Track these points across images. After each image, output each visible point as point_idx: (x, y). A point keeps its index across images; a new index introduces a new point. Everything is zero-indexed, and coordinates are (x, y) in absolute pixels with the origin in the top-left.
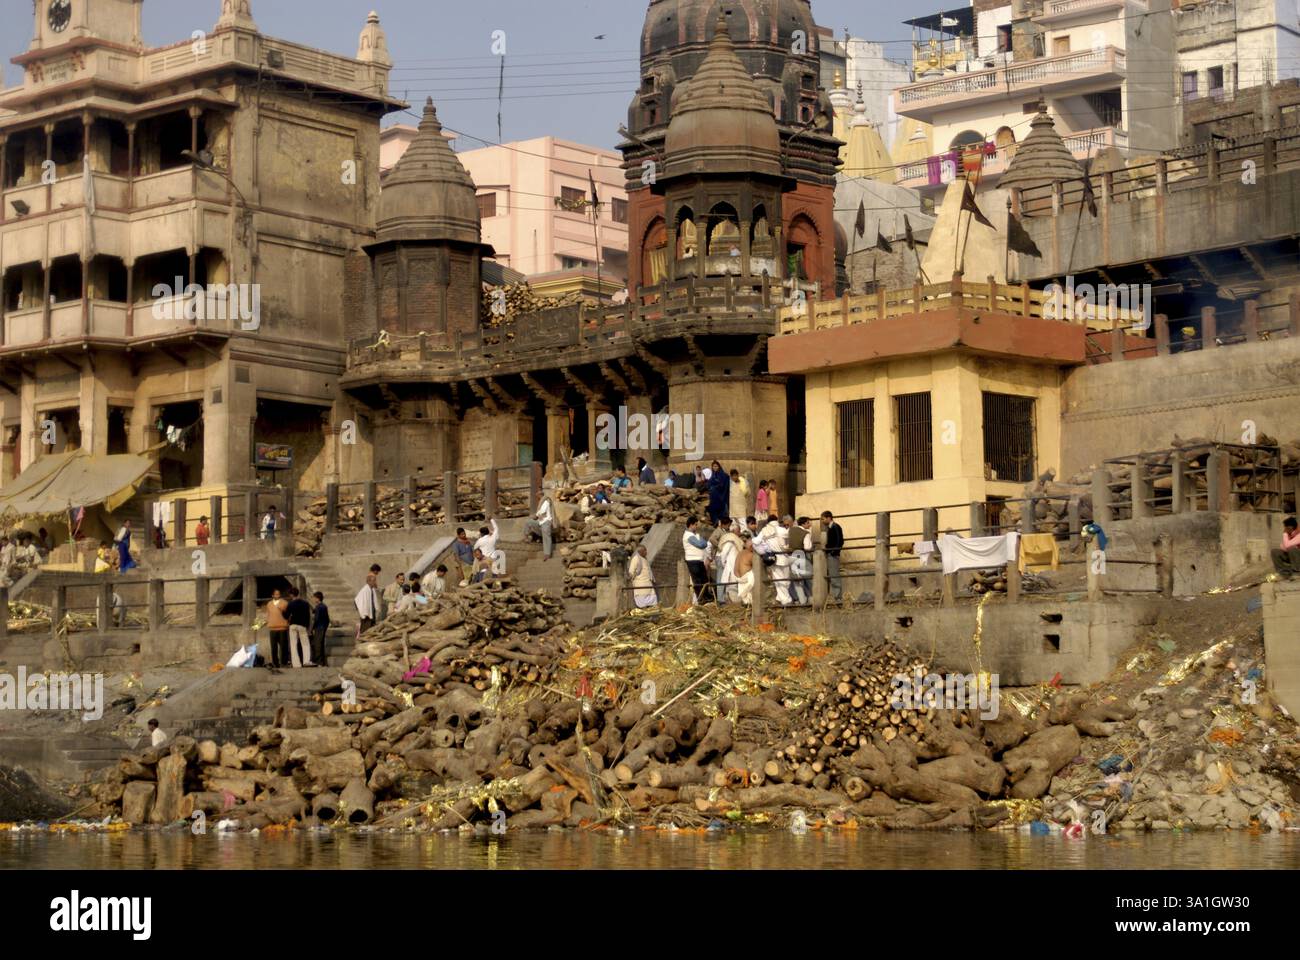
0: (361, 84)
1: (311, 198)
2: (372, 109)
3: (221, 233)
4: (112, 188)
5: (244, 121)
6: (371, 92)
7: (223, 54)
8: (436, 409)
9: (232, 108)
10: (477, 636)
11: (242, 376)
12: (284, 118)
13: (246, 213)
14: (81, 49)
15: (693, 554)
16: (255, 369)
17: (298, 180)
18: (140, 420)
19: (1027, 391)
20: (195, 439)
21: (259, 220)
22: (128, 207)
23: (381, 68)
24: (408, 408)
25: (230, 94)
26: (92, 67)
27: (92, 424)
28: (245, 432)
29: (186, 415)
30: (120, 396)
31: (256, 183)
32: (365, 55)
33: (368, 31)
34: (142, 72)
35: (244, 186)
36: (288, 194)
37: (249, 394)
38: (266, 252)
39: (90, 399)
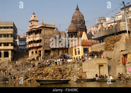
0: (53, 27)
1: (49, 35)
2: (54, 28)
3: (41, 38)
4: (34, 36)
5: (43, 30)
6: (54, 27)
7: (41, 25)
8: (57, 50)
9: (42, 29)
10: (39, 68)
11: (43, 49)
12: (46, 30)
13: (43, 37)
14: (33, 26)
15: (55, 61)
16: (44, 48)
17: (48, 34)
18: (38, 52)
19: (88, 47)
20: (41, 53)
21: (44, 37)
22: (36, 37)
23: (54, 25)
24: (55, 50)
25: (42, 28)
26: (34, 27)
27: (34, 52)
28: (44, 53)
29: (40, 51)
30: (36, 50)
31: (44, 34)
32: (53, 24)
33: (53, 23)
34: (37, 27)
35: (43, 35)
36: (47, 35)
37: (44, 50)
38: (45, 39)
39: (34, 50)
